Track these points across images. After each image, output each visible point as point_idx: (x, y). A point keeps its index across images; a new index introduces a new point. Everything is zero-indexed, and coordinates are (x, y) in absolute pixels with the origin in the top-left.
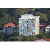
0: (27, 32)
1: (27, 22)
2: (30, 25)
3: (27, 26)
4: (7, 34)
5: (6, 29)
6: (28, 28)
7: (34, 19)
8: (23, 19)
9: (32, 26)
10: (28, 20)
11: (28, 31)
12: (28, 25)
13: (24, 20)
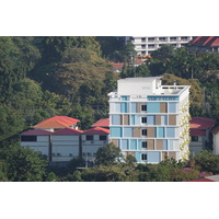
0: (144, 150)
1: (144, 108)
2: (156, 119)
3: (143, 125)
4: (54, 159)
5: (46, 138)
6: (145, 132)
7: (170, 97)
8: (126, 97)
9: (163, 125)
10: (146, 100)
11: (145, 145)
12: (144, 120)
13: (131, 100)
